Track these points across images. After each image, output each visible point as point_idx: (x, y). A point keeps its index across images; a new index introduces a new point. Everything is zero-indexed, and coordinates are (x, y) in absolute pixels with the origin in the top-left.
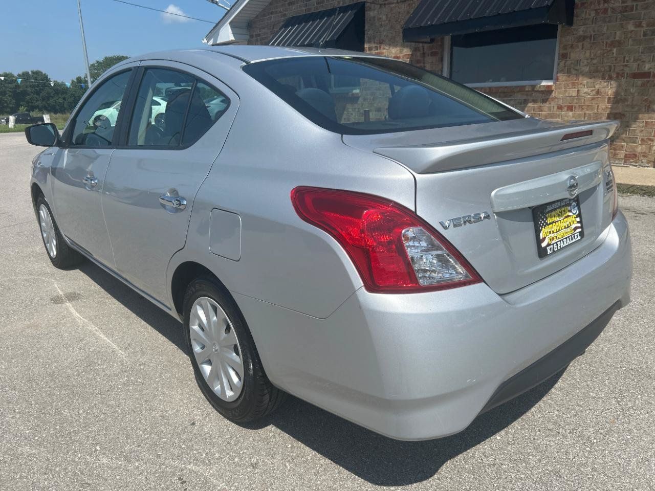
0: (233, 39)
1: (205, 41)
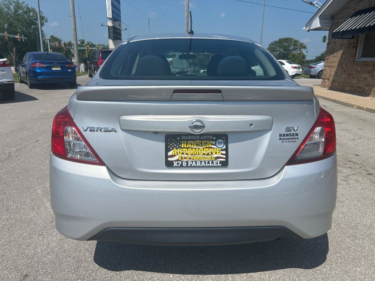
0: (320, 26)
1: (305, 28)
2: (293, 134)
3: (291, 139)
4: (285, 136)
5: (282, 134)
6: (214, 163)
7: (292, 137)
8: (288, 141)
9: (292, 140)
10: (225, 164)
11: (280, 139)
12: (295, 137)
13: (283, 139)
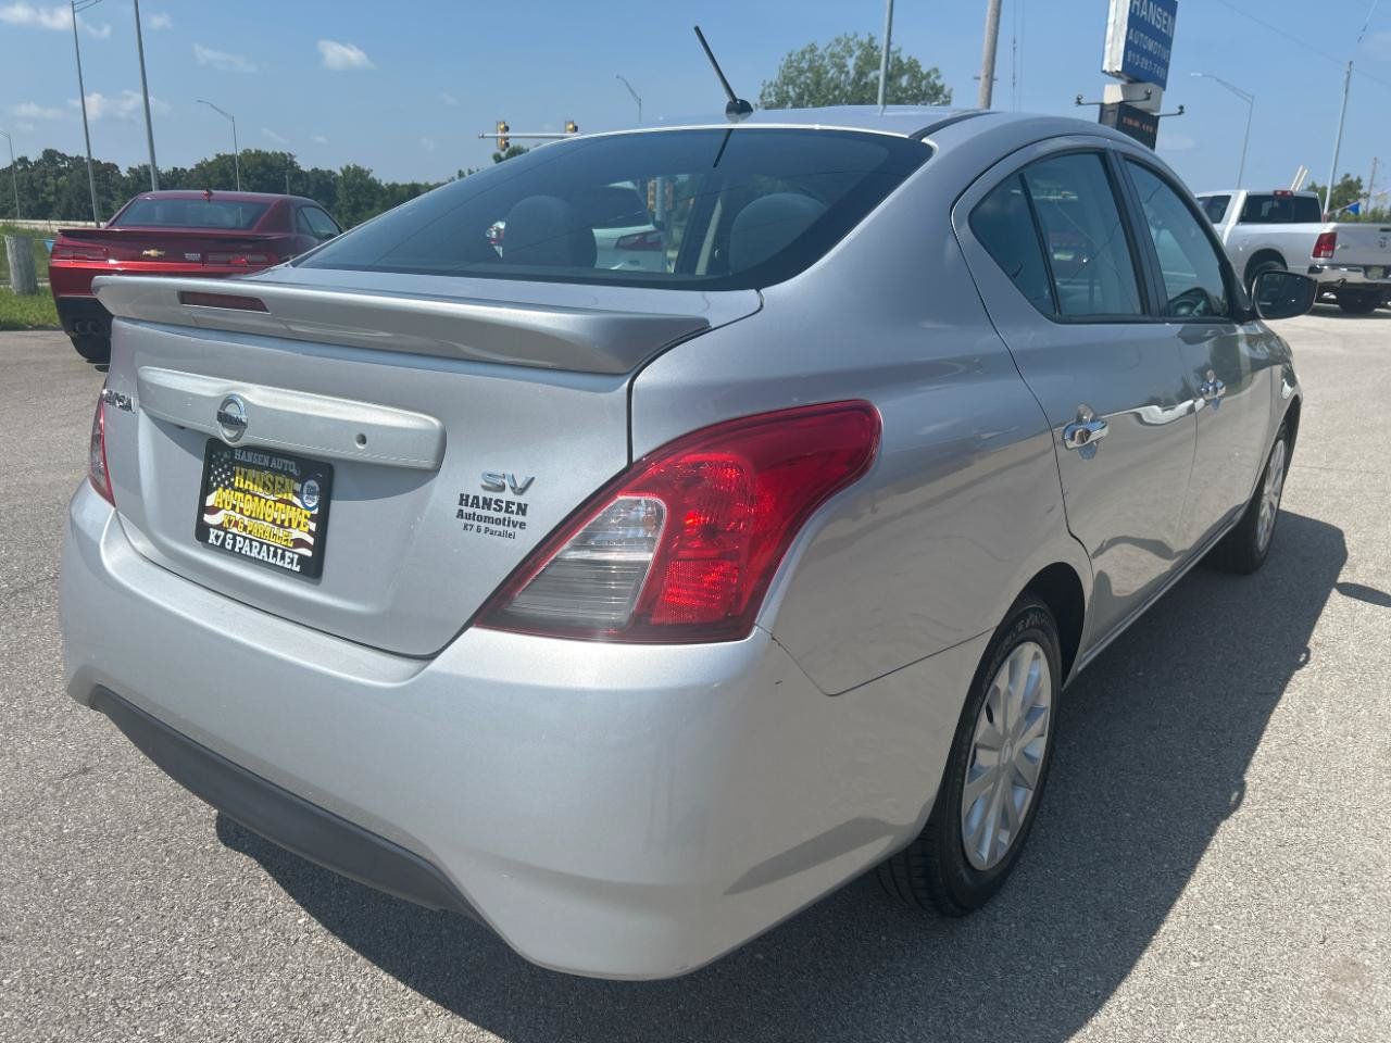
2: (508, 503)
3: (498, 522)
4: (478, 507)
5: (468, 496)
6: (288, 560)
7: (501, 515)
8: (487, 530)
9: (500, 528)
10: (312, 569)
11: (460, 514)
12: (514, 517)
13: (468, 517)
